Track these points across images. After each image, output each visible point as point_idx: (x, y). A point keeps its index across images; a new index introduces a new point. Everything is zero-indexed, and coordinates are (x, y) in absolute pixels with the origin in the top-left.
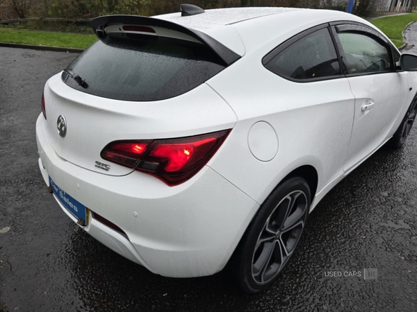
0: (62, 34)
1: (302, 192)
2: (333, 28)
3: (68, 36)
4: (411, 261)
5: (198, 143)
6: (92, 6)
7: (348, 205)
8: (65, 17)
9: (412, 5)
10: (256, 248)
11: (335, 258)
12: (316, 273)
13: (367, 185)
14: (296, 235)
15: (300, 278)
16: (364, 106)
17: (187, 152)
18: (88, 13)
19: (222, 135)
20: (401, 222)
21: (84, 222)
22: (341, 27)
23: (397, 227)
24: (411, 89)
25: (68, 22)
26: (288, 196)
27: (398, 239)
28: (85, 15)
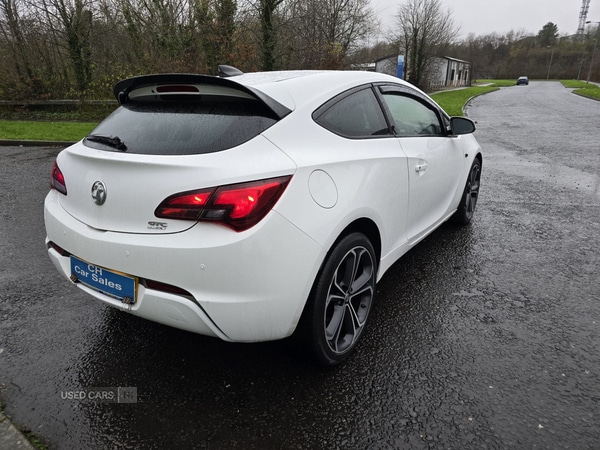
0: (9, 122)
1: (366, 250)
2: (376, 88)
3: (18, 125)
4: (486, 322)
5: (263, 187)
6: (52, 84)
7: (418, 281)
8: (10, 99)
9: (470, 79)
10: (327, 304)
11: (410, 329)
12: (392, 344)
13: (436, 262)
14: (366, 304)
15: (376, 351)
16: (418, 166)
17: (251, 199)
18: (47, 92)
19: (285, 181)
20: (474, 290)
21: (132, 299)
22: (385, 89)
23: (470, 295)
24: (467, 155)
25: (16, 106)
26: (352, 251)
27: (473, 305)
28: (42, 96)
